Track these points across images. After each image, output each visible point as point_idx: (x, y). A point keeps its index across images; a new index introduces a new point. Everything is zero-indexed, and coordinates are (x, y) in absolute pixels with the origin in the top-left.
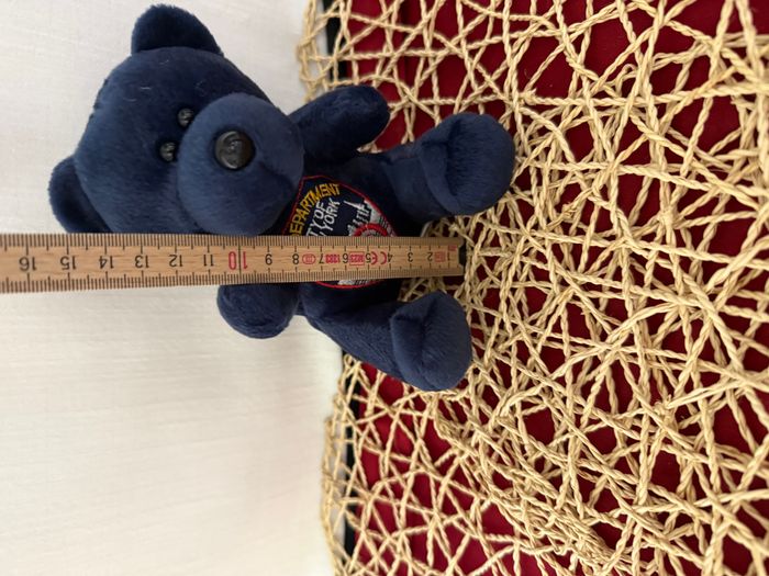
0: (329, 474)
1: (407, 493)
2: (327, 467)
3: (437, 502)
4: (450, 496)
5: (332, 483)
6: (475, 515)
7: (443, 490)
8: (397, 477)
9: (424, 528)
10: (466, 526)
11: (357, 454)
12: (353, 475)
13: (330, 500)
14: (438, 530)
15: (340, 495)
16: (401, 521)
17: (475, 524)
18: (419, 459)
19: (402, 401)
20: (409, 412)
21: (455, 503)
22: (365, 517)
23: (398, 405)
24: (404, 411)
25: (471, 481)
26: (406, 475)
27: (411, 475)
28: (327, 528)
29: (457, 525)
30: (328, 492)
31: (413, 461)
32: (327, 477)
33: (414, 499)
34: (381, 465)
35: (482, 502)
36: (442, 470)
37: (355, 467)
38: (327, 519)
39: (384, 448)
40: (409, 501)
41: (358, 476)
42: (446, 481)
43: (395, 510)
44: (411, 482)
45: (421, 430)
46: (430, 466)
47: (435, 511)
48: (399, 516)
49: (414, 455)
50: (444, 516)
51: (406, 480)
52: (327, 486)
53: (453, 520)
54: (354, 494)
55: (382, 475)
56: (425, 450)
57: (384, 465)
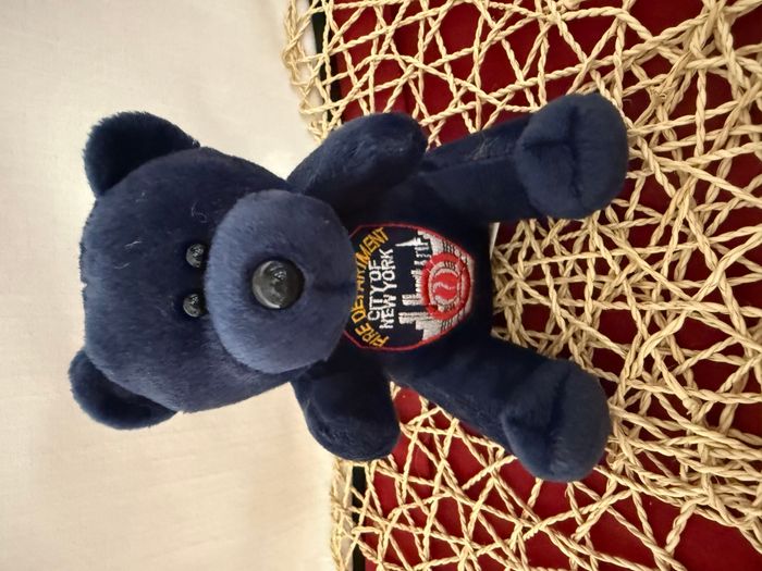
0: (339, 501)
1: (431, 521)
2: (336, 493)
3: (468, 529)
4: (484, 522)
5: (342, 511)
6: (517, 545)
7: (474, 516)
8: (418, 503)
9: (453, 560)
10: (505, 557)
11: (370, 479)
12: (365, 502)
13: (341, 530)
14: (470, 562)
15: (351, 524)
16: (424, 553)
17: (517, 554)
18: (444, 483)
19: (420, 419)
20: (429, 430)
21: (491, 531)
22: (382, 549)
23: (416, 424)
24: (423, 430)
25: (509, 506)
26: (429, 500)
27: (434, 500)
28: (338, 562)
29: (493, 556)
30: (338, 521)
31: (436, 484)
32: (336, 504)
33: (439, 527)
34: (398, 491)
35: (525, 530)
36: (473, 494)
37: (367, 493)
38: (338, 552)
39: (400, 471)
40: (433, 528)
41: (372, 503)
42: (478, 506)
43: (417, 541)
44: (434, 507)
45: (444, 451)
46: (457, 490)
47: (465, 541)
48: (422, 547)
49: (438, 478)
50: (477, 546)
51: (429, 506)
52: (336, 514)
53: (488, 550)
54: (367, 522)
55: (400, 501)
56: (450, 472)
57: (401, 490)
